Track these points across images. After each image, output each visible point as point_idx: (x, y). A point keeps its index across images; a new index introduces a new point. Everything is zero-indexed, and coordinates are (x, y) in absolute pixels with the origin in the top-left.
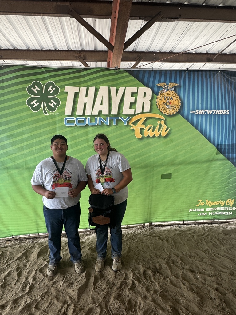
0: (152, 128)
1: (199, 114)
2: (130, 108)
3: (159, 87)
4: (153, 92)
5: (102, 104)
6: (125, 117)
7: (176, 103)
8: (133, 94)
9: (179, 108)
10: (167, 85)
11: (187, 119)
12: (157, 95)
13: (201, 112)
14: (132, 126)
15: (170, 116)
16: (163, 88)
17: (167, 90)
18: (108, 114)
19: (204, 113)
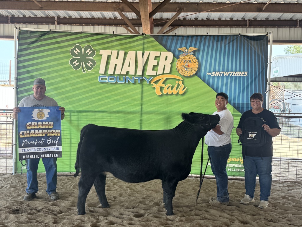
0: (171, 87)
1: (215, 75)
2: (153, 70)
3: (180, 51)
4: (174, 55)
5: (129, 66)
6: (148, 77)
7: (194, 66)
8: (156, 58)
9: (197, 70)
10: (187, 49)
11: (204, 80)
12: (178, 58)
14: (153, 85)
15: (187, 77)
17: (187, 54)
18: (134, 74)
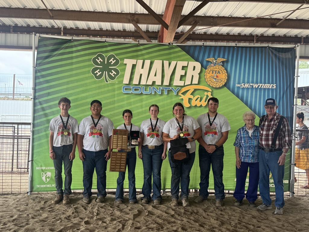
0: (200, 98)
1: (245, 87)
2: (181, 80)
3: (208, 62)
4: (202, 66)
5: (155, 75)
6: (175, 88)
7: (223, 77)
8: (183, 68)
9: (226, 81)
10: (215, 60)
11: (233, 92)
12: (206, 69)
13: (247, 86)
14: (181, 96)
15: (216, 88)
16: (212, 63)
17: (215, 64)
18: (161, 84)
19: (250, 87)
